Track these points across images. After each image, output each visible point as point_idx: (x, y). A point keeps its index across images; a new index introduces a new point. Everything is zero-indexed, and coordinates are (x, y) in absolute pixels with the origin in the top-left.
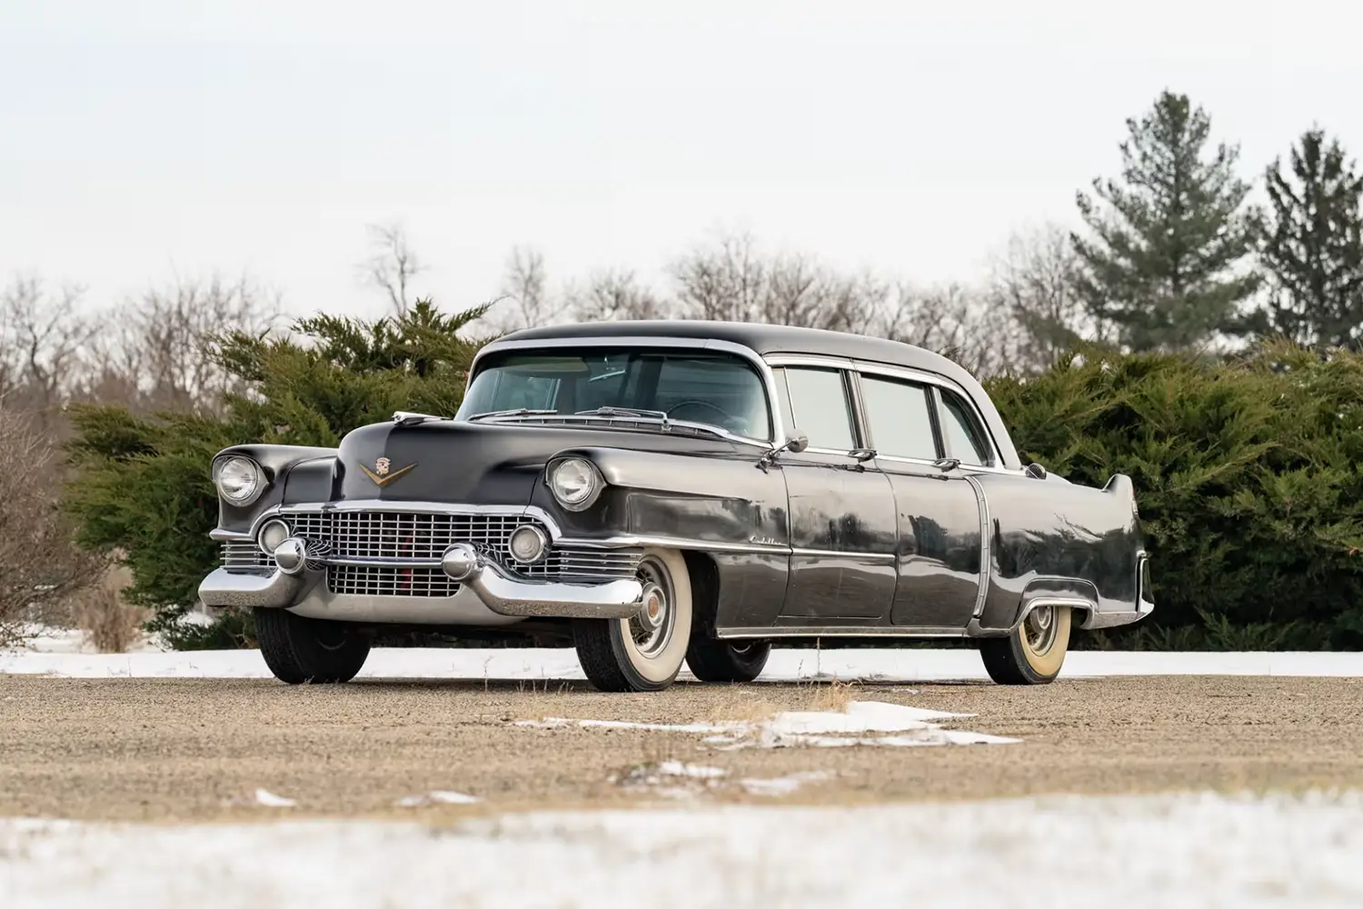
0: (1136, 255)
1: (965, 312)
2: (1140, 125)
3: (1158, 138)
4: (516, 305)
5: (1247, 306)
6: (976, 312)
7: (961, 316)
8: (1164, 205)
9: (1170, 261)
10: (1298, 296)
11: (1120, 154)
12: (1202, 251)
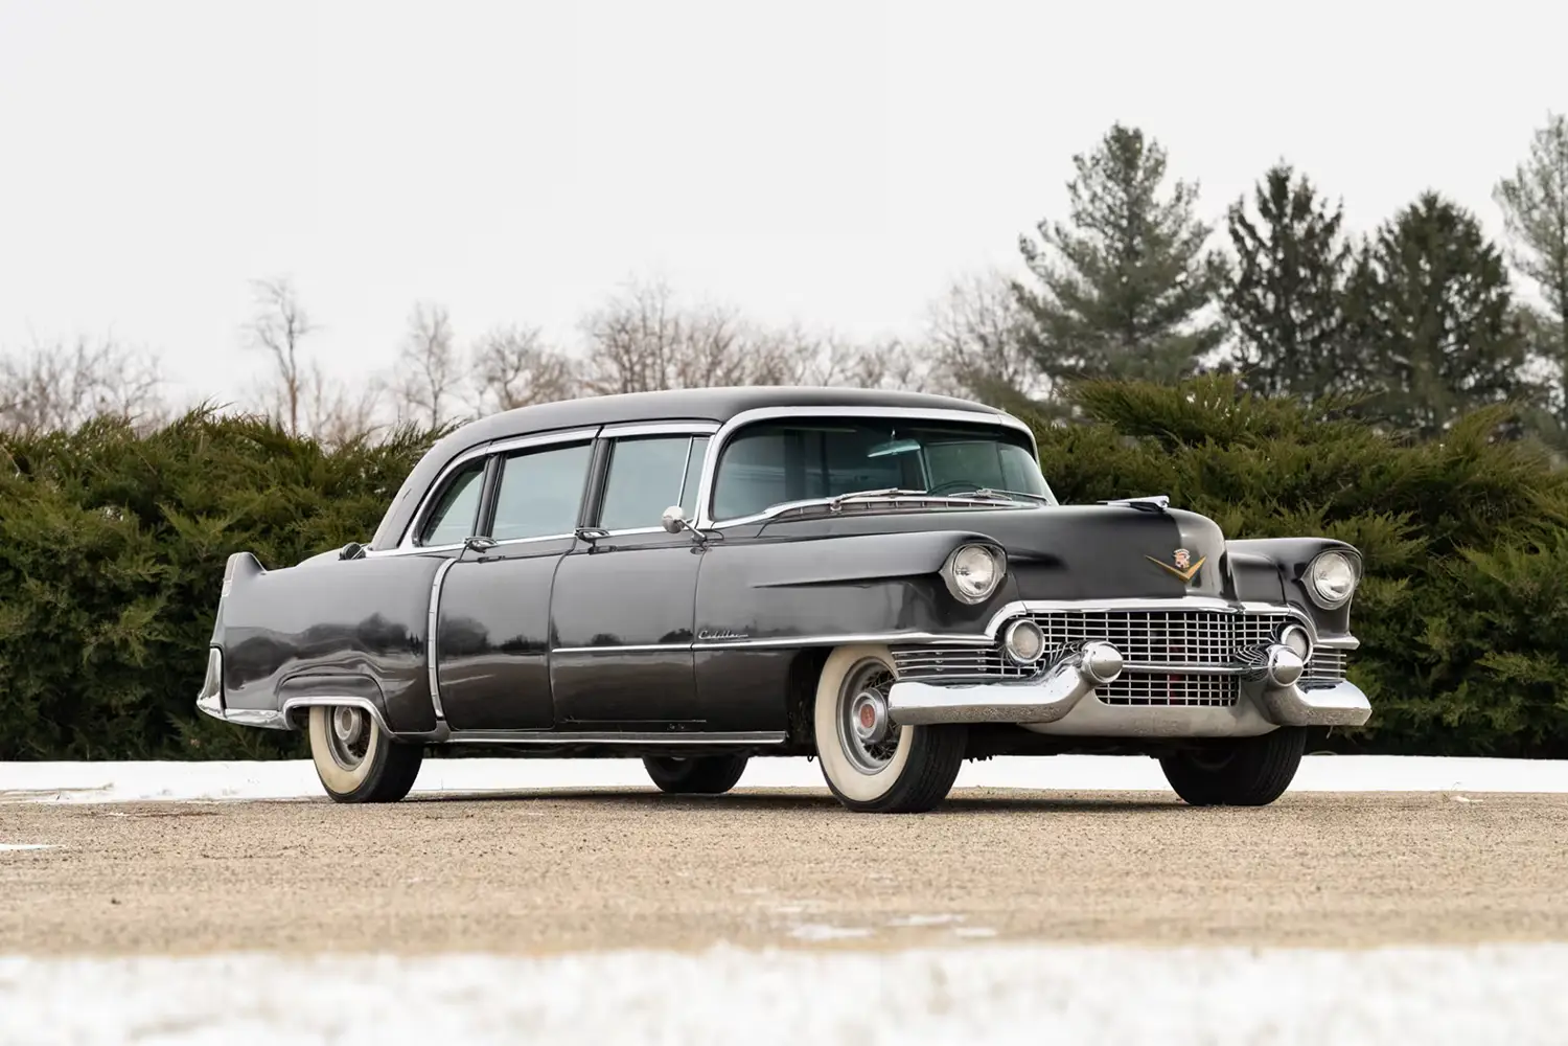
0: (1086, 306)
1: (908, 370)
2: (1089, 164)
3: (1109, 177)
4: (419, 367)
5: (1211, 360)
6: (921, 369)
7: (904, 375)
8: (1116, 250)
9: (1124, 312)
10: (1264, 349)
11: (1069, 195)
12: (1160, 301)
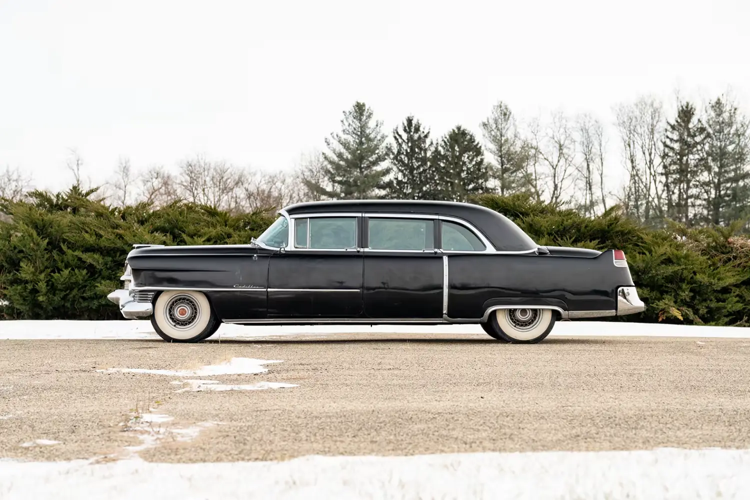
0: (346, 160)
1: (285, 180)
2: (348, 114)
3: (354, 118)
4: (120, 177)
5: (386, 179)
6: (289, 181)
7: (283, 182)
8: (356, 142)
9: (359, 162)
10: (404, 175)
11: (341, 123)
12: (370, 159)
